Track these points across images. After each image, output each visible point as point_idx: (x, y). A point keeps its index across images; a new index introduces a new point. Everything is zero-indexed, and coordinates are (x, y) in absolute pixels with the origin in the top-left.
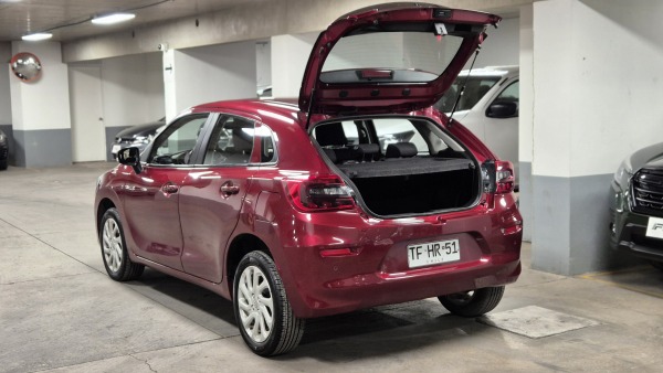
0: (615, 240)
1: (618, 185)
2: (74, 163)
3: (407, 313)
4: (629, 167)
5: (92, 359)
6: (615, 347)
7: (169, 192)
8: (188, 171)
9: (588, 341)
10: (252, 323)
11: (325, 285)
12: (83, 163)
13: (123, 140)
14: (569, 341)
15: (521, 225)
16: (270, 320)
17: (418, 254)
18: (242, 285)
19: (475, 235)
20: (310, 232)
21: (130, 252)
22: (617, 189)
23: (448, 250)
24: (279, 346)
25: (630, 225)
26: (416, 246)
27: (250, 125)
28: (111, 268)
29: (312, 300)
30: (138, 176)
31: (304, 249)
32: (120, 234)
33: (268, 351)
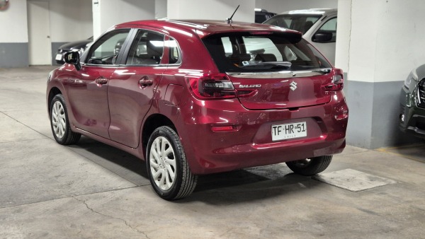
0: (404, 126)
1: (407, 88)
2: (30, 66)
3: (264, 172)
4: (416, 76)
5: (46, 199)
6: (410, 199)
7: (101, 83)
8: (115, 69)
9: (391, 194)
10: (160, 176)
11: (213, 152)
12: (36, 66)
13: (64, 51)
14: (379, 194)
15: (347, 113)
16: (173, 175)
17: (279, 131)
18: (153, 149)
19: (317, 119)
20: (204, 113)
21: (71, 125)
22: (407, 91)
23: (299, 129)
24: (179, 193)
25: (415, 116)
26: (277, 126)
27: (160, 38)
28: (57, 135)
29: (203, 161)
30: (78, 72)
31: (199, 126)
32: (64, 112)
33: (171, 197)
